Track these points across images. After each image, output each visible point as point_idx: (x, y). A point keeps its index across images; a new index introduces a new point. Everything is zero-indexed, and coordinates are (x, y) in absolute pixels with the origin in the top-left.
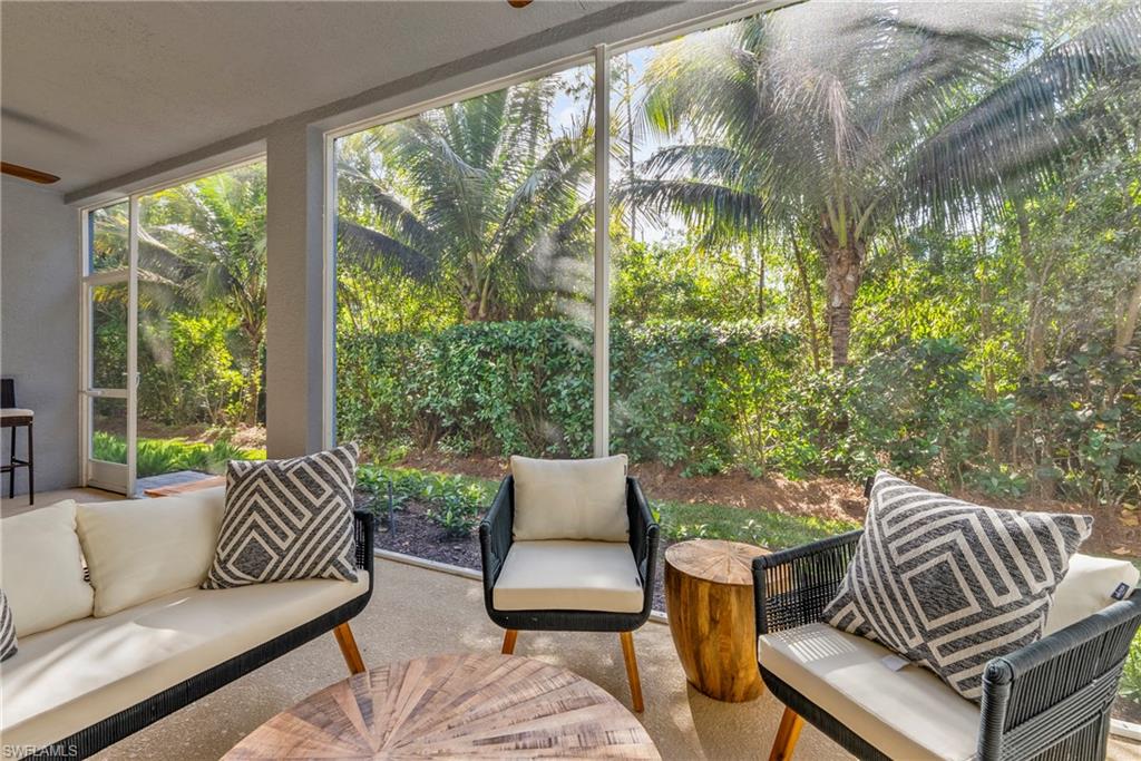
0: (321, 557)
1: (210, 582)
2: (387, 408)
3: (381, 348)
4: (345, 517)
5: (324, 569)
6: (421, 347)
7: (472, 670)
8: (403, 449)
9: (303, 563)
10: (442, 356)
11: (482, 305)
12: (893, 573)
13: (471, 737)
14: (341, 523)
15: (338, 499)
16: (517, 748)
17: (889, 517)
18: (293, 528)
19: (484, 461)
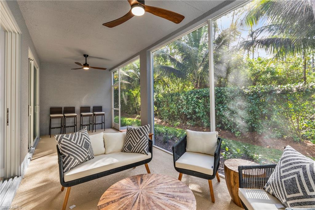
0: (141, 149)
1: (123, 151)
2: (174, 112)
3: (172, 97)
4: (146, 141)
5: (142, 151)
6: (181, 96)
7: (165, 179)
8: (179, 123)
9: (138, 150)
10: (187, 99)
11: (198, 84)
12: (280, 178)
13: (158, 191)
14: (145, 142)
15: (145, 137)
16: (166, 196)
17: (283, 161)
18: (136, 142)
19: (199, 128)
